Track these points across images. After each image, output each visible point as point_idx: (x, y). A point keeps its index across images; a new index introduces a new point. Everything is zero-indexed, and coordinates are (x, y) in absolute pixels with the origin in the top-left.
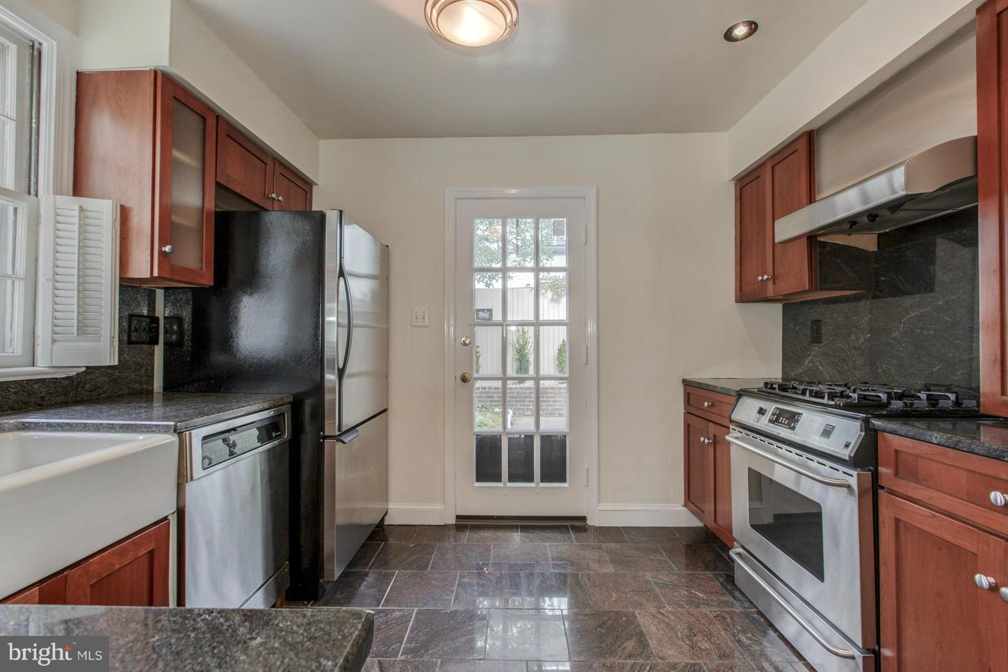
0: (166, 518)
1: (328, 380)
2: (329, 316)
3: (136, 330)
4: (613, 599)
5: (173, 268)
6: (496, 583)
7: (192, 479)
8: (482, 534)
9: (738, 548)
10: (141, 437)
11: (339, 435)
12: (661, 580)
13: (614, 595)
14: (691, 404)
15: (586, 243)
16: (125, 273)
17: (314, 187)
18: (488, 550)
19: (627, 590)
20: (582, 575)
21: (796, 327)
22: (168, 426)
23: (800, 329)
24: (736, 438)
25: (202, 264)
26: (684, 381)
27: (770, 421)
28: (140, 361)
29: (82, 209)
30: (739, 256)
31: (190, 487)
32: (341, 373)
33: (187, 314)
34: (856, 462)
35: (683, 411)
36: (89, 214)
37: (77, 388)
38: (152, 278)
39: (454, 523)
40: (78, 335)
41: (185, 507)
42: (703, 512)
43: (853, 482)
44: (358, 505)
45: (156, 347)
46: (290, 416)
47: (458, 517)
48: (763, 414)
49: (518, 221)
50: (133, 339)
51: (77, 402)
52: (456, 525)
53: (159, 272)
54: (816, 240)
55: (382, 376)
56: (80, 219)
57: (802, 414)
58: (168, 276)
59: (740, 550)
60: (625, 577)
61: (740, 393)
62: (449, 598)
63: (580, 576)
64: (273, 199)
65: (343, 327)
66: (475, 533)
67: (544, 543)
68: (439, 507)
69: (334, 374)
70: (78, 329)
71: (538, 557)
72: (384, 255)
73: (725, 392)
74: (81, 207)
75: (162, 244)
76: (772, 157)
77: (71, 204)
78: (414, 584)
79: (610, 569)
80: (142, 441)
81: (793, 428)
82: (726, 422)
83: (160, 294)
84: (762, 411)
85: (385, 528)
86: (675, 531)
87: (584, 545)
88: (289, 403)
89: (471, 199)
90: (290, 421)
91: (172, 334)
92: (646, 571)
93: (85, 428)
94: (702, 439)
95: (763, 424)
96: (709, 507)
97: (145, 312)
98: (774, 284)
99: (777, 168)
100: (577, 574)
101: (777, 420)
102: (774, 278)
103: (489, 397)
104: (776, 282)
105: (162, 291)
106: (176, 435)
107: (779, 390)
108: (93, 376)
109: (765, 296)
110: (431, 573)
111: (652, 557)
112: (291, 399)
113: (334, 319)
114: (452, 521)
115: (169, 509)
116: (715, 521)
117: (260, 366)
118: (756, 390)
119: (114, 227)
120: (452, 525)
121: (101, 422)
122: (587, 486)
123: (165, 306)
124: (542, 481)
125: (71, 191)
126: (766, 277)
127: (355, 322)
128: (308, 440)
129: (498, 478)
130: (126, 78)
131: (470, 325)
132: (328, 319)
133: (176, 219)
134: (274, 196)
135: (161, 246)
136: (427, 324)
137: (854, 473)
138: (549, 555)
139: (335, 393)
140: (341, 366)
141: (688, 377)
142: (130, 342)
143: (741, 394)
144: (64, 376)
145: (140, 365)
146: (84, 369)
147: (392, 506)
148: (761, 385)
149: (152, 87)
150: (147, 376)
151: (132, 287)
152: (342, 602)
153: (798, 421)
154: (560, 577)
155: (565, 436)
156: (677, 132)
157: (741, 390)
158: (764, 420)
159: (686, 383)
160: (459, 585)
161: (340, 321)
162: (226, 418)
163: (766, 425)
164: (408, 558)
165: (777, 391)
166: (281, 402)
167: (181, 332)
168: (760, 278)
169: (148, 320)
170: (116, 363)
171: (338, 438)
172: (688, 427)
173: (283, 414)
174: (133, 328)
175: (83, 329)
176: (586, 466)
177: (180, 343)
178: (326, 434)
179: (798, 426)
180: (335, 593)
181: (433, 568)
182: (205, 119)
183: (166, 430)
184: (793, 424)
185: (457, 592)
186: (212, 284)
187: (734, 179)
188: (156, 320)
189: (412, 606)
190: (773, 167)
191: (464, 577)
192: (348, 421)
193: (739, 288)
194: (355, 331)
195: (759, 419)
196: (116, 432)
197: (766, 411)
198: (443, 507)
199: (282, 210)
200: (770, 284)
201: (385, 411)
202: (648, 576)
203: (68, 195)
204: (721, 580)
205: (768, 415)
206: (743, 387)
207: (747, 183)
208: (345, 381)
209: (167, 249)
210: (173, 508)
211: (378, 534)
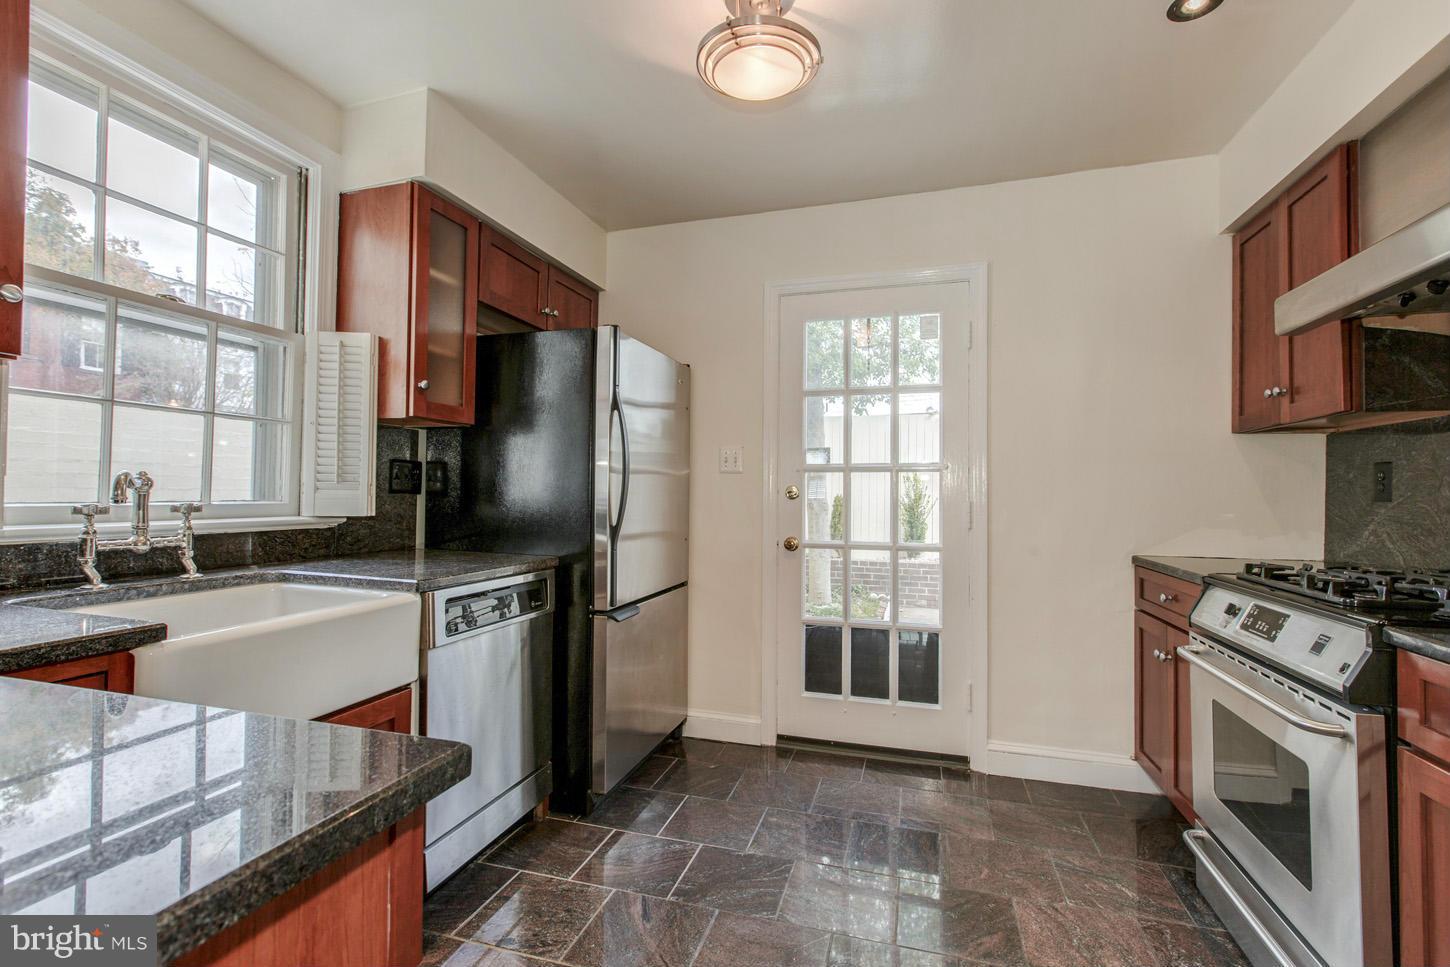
0: (407, 687)
1: (598, 541)
2: (600, 460)
3: (397, 477)
4: (982, 876)
5: (430, 406)
6: (815, 829)
7: (434, 647)
8: (811, 765)
9: (1200, 829)
10: (385, 594)
11: (611, 610)
12: (1069, 862)
13: (986, 871)
14: (1145, 597)
15: (970, 348)
16: (383, 413)
17: (601, 294)
18: (813, 785)
19: (1007, 868)
20: (944, 838)
21: (1348, 473)
22: (410, 584)
23: (1355, 477)
24: (1197, 653)
25: (462, 398)
26: (1135, 559)
27: (1244, 627)
28: (402, 512)
29: (342, 345)
30: (1238, 356)
31: (431, 654)
32: (615, 532)
33: (453, 458)
34: (1355, 696)
35: (1134, 607)
36: (348, 350)
37: (338, 540)
38: (408, 420)
39: (774, 744)
40: (338, 482)
41: (427, 676)
42: (1160, 769)
43: (1350, 727)
44: (639, 706)
45: (418, 496)
46: (554, 583)
47: (780, 737)
48: (1235, 615)
49: (869, 320)
50: (395, 487)
51: (338, 556)
52: (776, 747)
53: (414, 412)
54: (1361, 326)
55: (679, 538)
56: (341, 356)
57: (1289, 616)
58: (425, 416)
59: (1204, 834)
60: (1010, 850)
61: (1207, 580)
62: (747, 838)
63: (940, 838)
64: (547, 314)
65: (618, 472)
66: (801, 761)
67: (897, 788)
68: (753, 720)
69: (606, 534)
70: (339, 475)
71: (883, 804)
72: (683, 377)
73: (1187, 578)
74: (341, 342)
75: (418, 380)
76: (1289, 191)
77: (333, 338)
78: (705, 814)
79: (986, 835)
80: (384, 597)
81: (1273, 639)
82: (1186, 627)
83: (422, 435)
84: (1232, 610)
85: (685, 741)
86: (1115, 797)
87: (957, 798)
88: (554, 567)
89: (801, 294)
90: (554, 589)
91: (436, 481)
92: (1048, 846)
93: (336, 582)
94: (1157, 652)
95: (1233, 630)
96: (1167, 764)
97: (408, 456)
98: (1292, 401)
99: (1296, 208)
100: (936, 835)
101: (1253, 626)
102: (1293, 392)
103: (862, 576)
104: (1296, 397)
105: (425, 431)
106: (419, 596)
107: (1266, 577)
108: (354, 528)
109: (1277, 422)
110: (730, 805)
111: (1065, 829)
112: (555, 563)
113: (605, 463)
114: (771, 741)
115: (412, 676)
116: (1176, 786)
117: (523, 520)
118: (1234, 577)
119: (372, 363)
120: (771, 747)
121: (351, 576)
122: (971, 711)
123: (427, 449)
124: (900, 699)
125: (334, 328)
126: (1276, 390)
127: (632, 466)
128: (576, 614)
129: (836, 689)
130: (386, 193)
131: (798, 471)
132: (598, 463)
133: (432, 348)
134: (547, 310)
135: (417, 381)
136: (741, 469)
137: (1352, 715)
138: (901, 803)
139: (606, 559)
140: (614, 524)
141: (1140, 554)
142: (392, 491)
143: (1209, 582)
144: (326, 527)
145: (402, 517)
146: (345, 520)
147: (693, 713)
148: (1241, 569)
149: (409, 201)
150: (409, 529)
151: (395, 428)
152: (614, 822)
153: (1281, 627)
154: (908, 835)
155: (937, 635)
156: (1126, 164)
157: (1210, 577)
158: (1236, 624)
159: (1139, 563)
160: (763, 824)
161: (614, 465)
162: (476, 579)
163: (1236, 632)
164: (705, 781)
165: (1262, 579)
166: (543, 566)
167: (446, 479)
168: (1268, 392)
169: (410, 465)
170: (374, 514)
171: (610, 615)
172: (1141, 634)
173: (545, 580)
174: (394, 475)
175: (342, 477)
176: (969, 682)
177: (444, 493)
178: (596, 608)
179: (1281, 635)
180: (607, 810)
181: (733, 797)
182: (466, 229)
183: (408, 588)
184: (1274, 633)
185: (758, 833)
186: (473, 423)
187: (1229, 229)
188: (420, 464)
189: (697, 841)
190: (1290, 207)
191: (772, 815)
192: (624, 595)
193: (1237, 409)
194: (632, 479)
195: (1228, 623)
196: (363, 588)
197: (1239, 609)
198: (759, 722)
199: (558, 327)
200: (1286, 401)
201: (683, 584)
202: (1049, 854)
203: (331, 331)
204: (1174, 877)
205: (1242, 617)
206: (1213, 571)
207: (1249, 233)
208: (620, 545)
209: (423, 384)
210: (415, 676)
211: (672, 746)
